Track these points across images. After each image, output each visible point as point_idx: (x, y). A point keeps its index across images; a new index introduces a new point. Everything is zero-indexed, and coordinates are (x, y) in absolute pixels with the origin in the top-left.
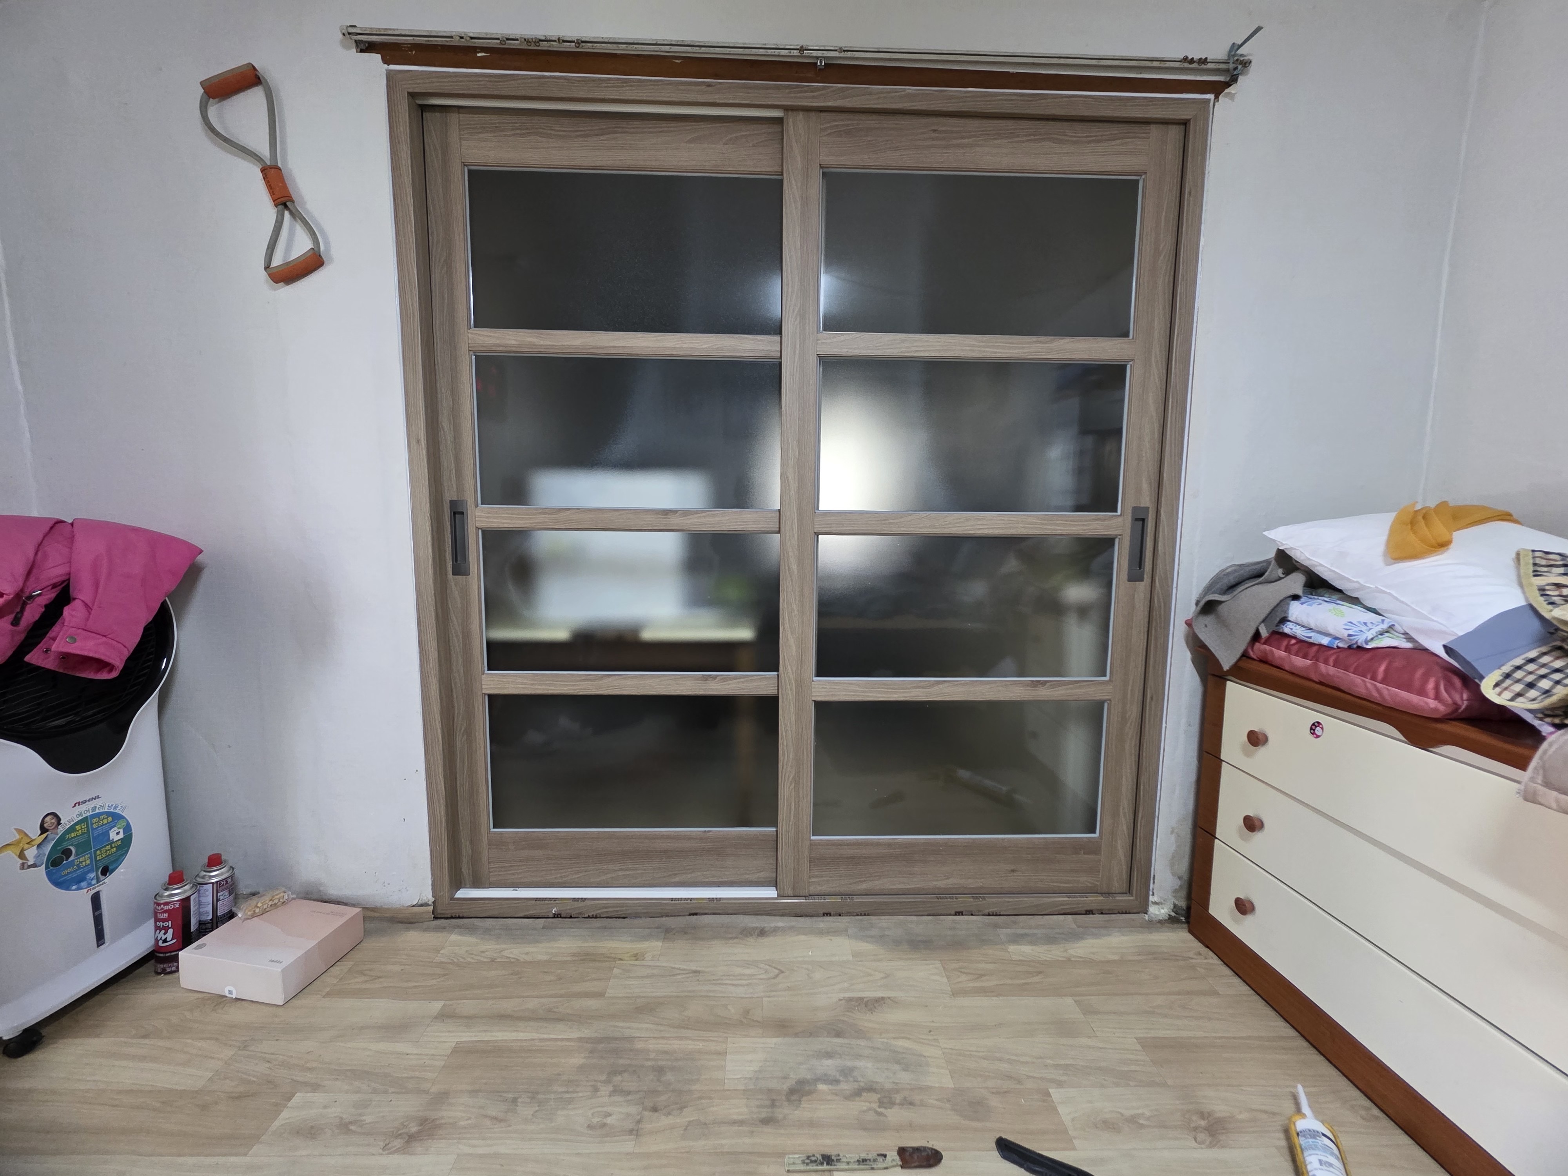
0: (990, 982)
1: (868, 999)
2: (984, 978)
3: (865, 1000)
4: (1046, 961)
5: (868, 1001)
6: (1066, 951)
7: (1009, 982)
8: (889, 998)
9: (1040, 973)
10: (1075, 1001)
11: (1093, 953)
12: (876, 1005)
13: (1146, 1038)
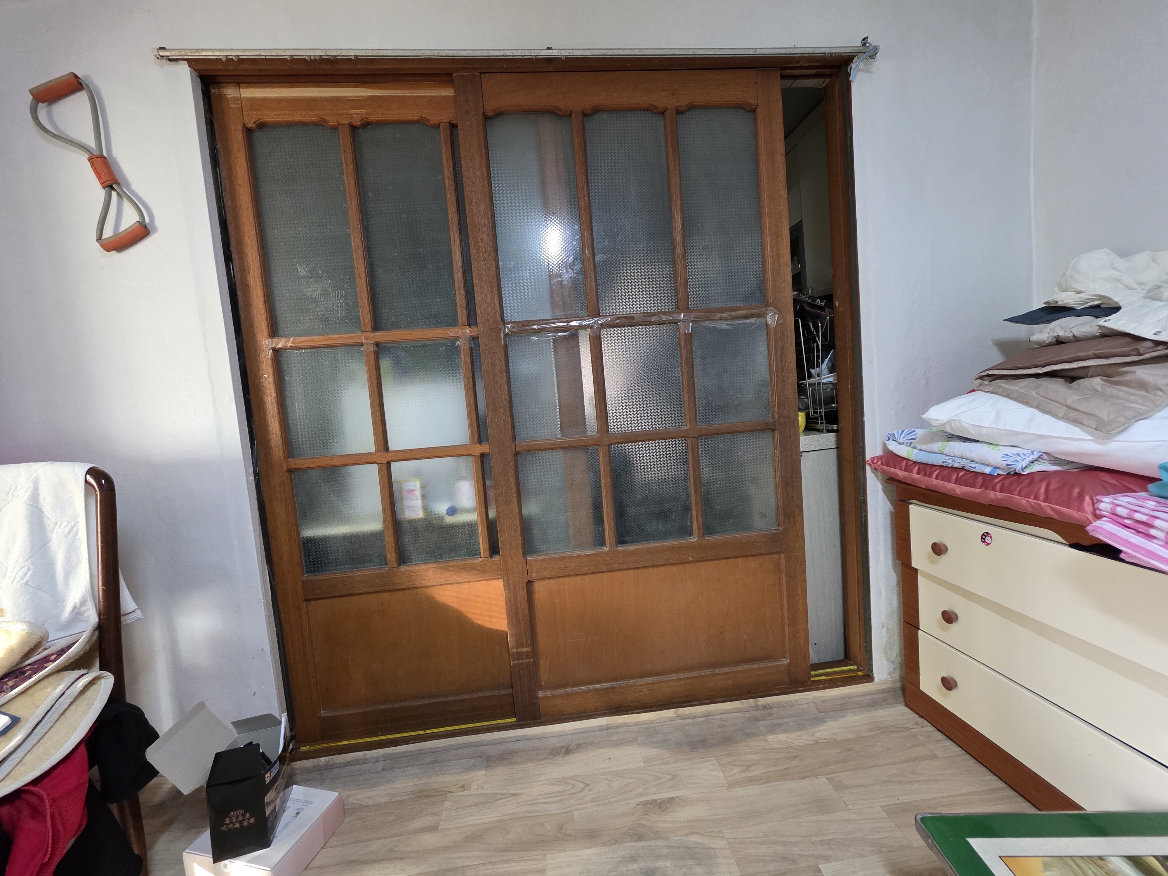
0: (756, 772)
1: (660, 800)
4: (799, 746)
8: (677, 797)
9: (796, 757)
10: (828, 779)
11: (835, 734)
12: (668, 805)
13: (889, 805)
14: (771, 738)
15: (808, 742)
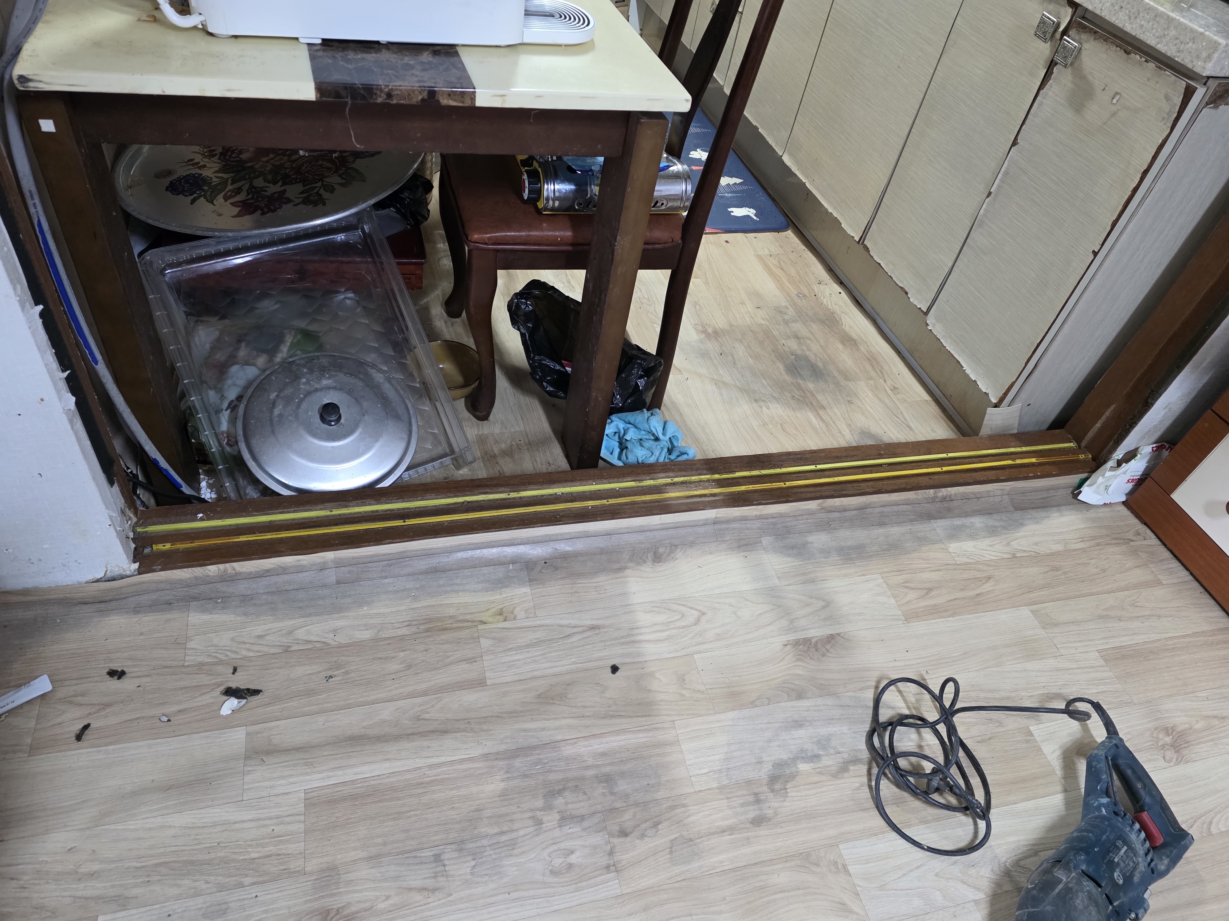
0: (940, 599)
1: (816, 639)
2: (933, 593)
3: (814, 641)
4: (991, 560)
5: (816, 642)
6: (1008, 544)
7: (960, 595)
8: (838, 634)
9: (989, 578)
10: (1032, 612)
11: (1036, 544)
12: (828, 647)
13: (1107, 650)
14: (954, 547)
15: (1002, 555)
